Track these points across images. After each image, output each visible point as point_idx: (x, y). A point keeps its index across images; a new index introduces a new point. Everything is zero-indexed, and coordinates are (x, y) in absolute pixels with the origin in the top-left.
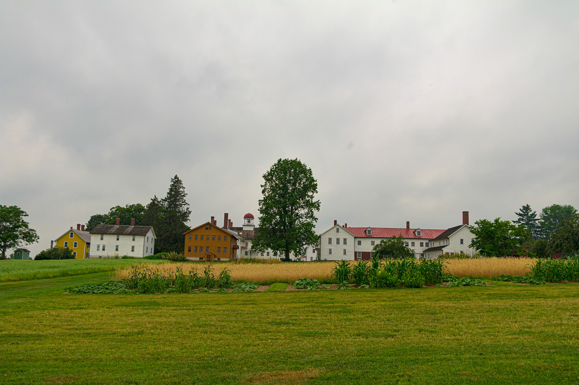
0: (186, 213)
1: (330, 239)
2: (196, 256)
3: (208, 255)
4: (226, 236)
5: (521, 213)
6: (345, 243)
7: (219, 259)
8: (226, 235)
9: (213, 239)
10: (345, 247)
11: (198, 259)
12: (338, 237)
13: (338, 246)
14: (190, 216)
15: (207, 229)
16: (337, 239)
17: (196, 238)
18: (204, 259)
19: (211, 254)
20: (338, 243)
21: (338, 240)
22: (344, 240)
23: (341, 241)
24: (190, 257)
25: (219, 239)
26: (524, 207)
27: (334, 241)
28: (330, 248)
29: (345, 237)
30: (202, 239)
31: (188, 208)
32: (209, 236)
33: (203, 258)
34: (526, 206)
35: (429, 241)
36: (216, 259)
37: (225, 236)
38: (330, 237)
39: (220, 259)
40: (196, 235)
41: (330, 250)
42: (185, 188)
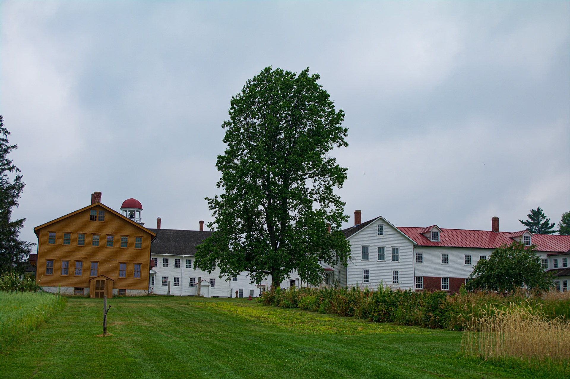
0: (13, 187)
1: (365, 249)
2: (66, 284)
3: (98, 282)
4: (140, 237)
5: (530, 220)
6: (395, 258)
7: (122, 291)
8: (139, 234)
9: (110, 243)
10: (395, 266)
11: (71, 291)
12: (381, 245)
13: (382, 263)
14: (20, 194)
15: (93, 218)
16: (379, 248)
17: (67, 241)
18: (86, 292)
19: (105, 279)
20: (381, 257)
21: (381, 250)
22: (394, 252)
23: (388, 254)
24: (52, 286)
25: (124, 244)
26: (533, 211)
27: (373, 253)
28: (366, 268)
29: (396, 245)
30: (81, 242)
31: (20, 177)
32: (97, 237)
33: (82, 289)
34: (537, 210)
35: (548, 256)
36: (116, 292)
37: (137, 237)
38: (366, 244)
39: (125, 290)
40: (68, 234)
41: (366, 272)
42: (9, 133)
